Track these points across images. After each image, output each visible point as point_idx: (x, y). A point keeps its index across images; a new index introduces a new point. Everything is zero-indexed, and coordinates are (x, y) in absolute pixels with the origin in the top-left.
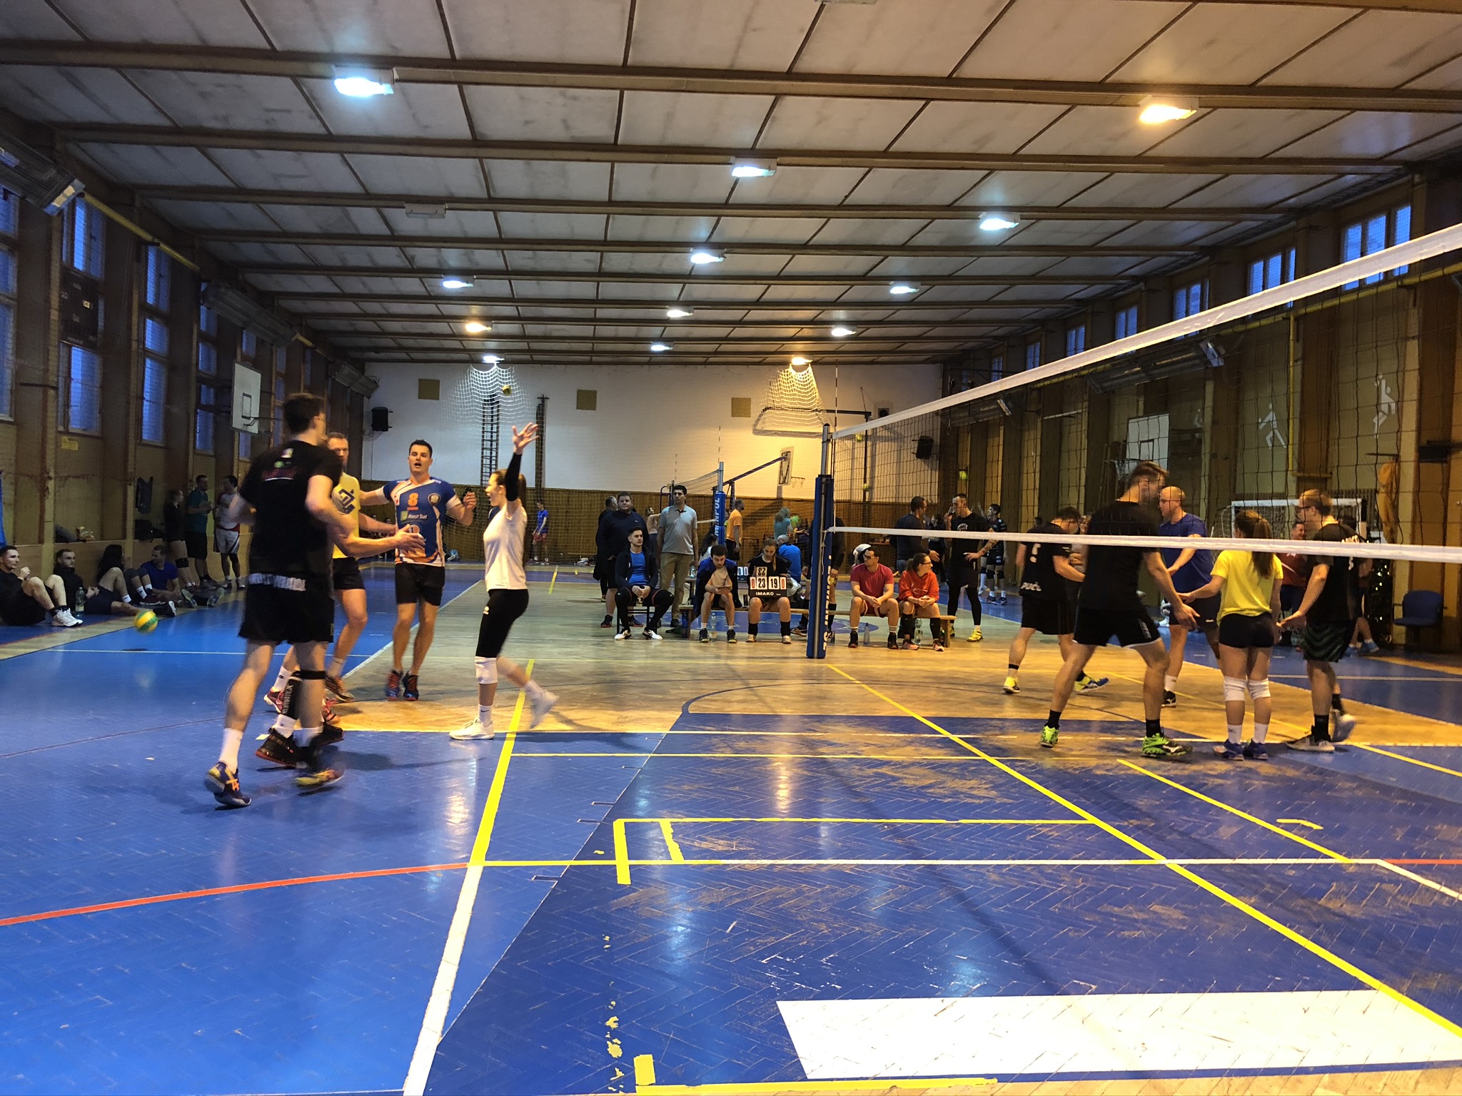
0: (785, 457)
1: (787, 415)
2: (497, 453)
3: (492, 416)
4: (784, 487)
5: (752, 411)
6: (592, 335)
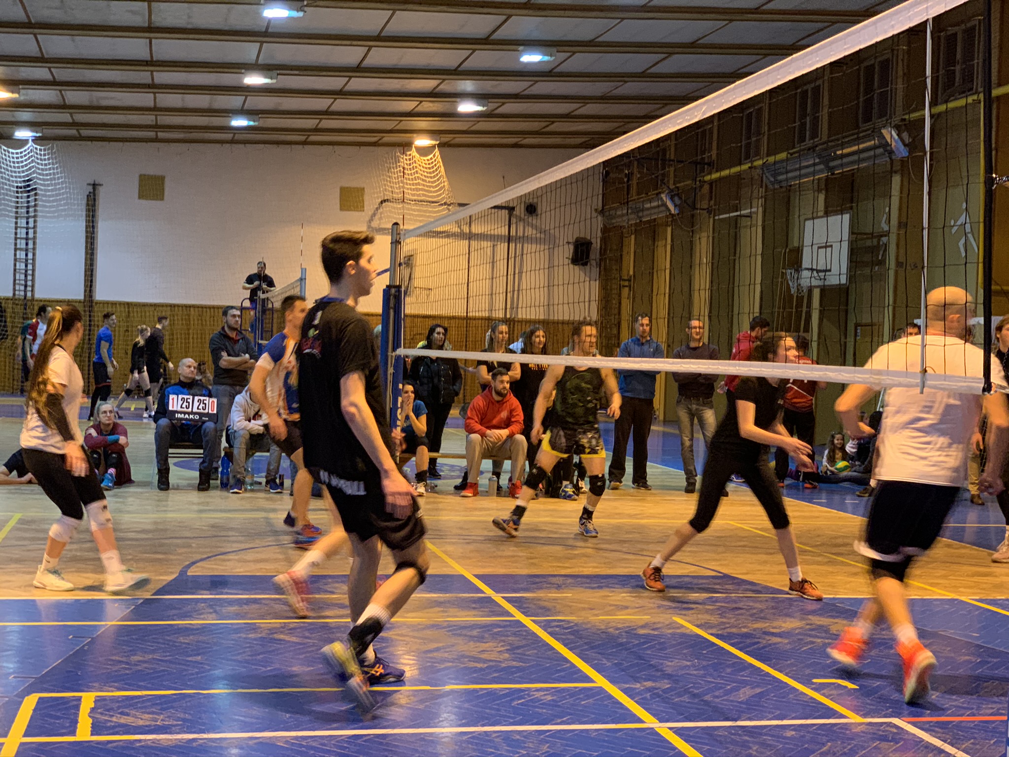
1: (408, 209)
2: (34, 255)
3: (28, 207)
5: (366, 203)
6: (152, 104)
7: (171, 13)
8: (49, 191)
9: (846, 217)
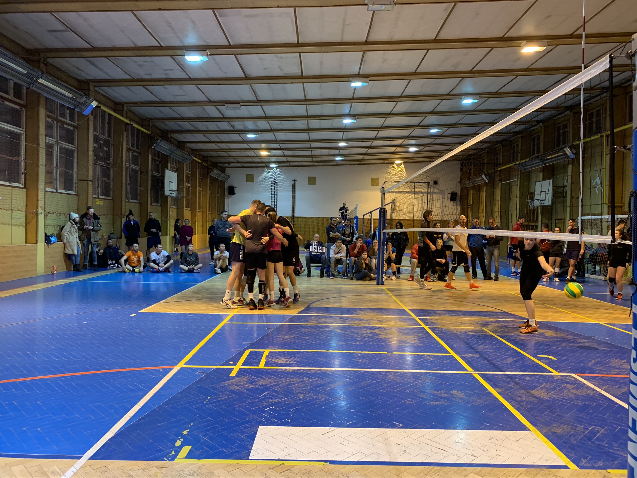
3: (274, 188)
4: (393, 214)
5: (379, 183)
6: (311, 154)
7: (314, 124)
8: (281, 183)
9: (551, 181)
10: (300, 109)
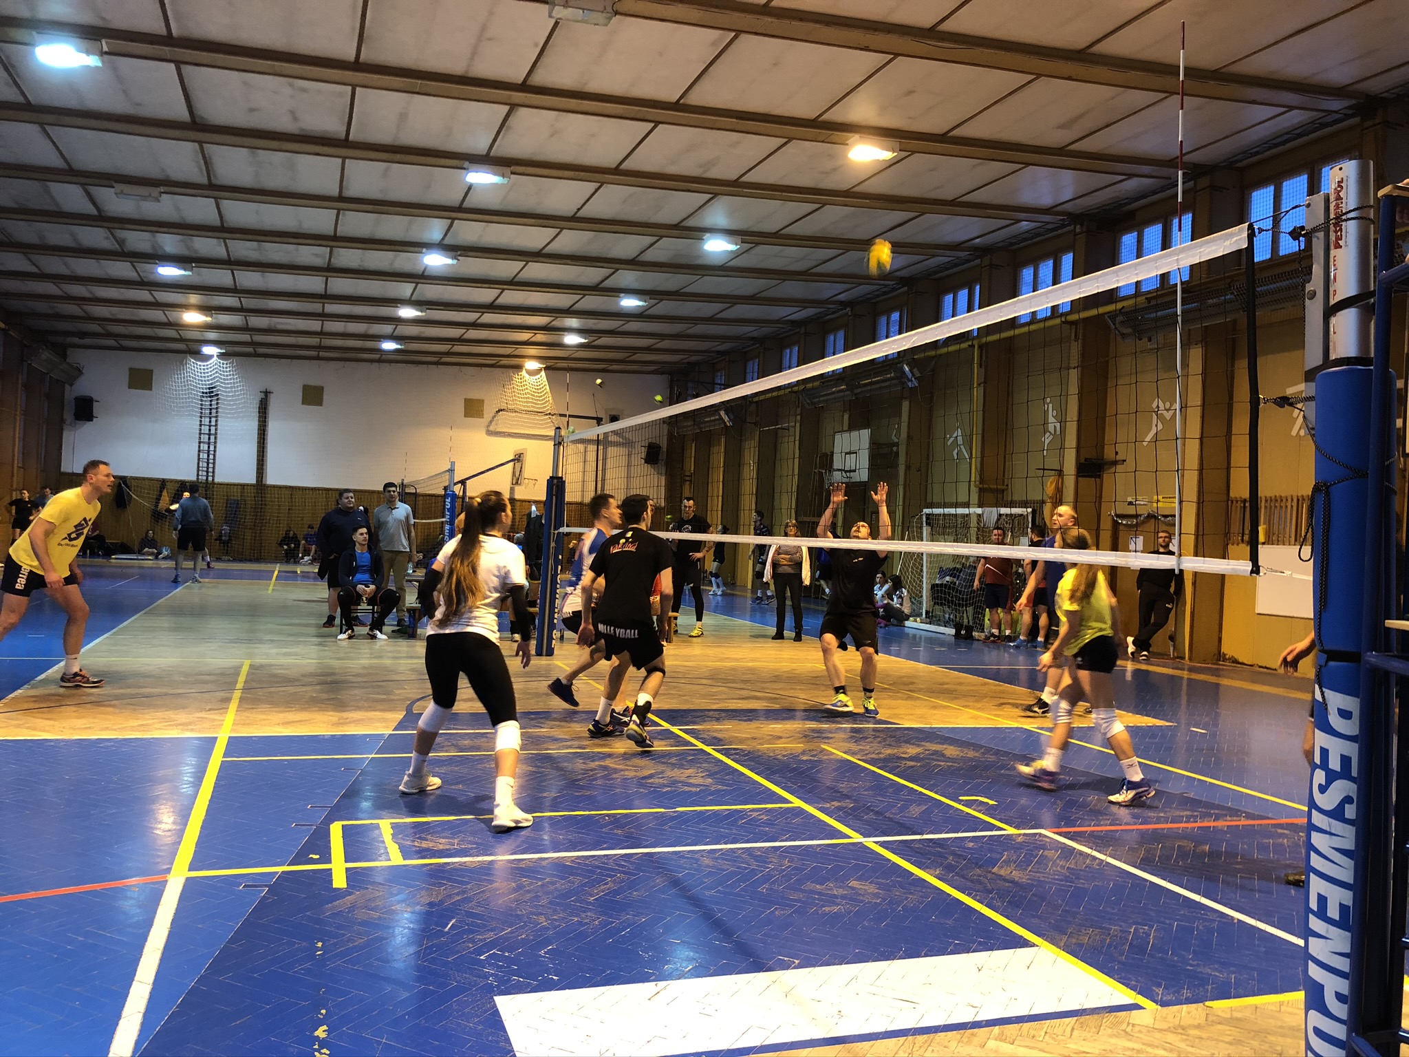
0: (518, 459)
1: (520, 417)
2: (215, 447)
3: (211, 409)
4: (517, 488)
5: (485, 413)
6: (319, 329)
7: (348, 257)
8: (230, 396)
9: (867, 432)
10: (319, 220)
